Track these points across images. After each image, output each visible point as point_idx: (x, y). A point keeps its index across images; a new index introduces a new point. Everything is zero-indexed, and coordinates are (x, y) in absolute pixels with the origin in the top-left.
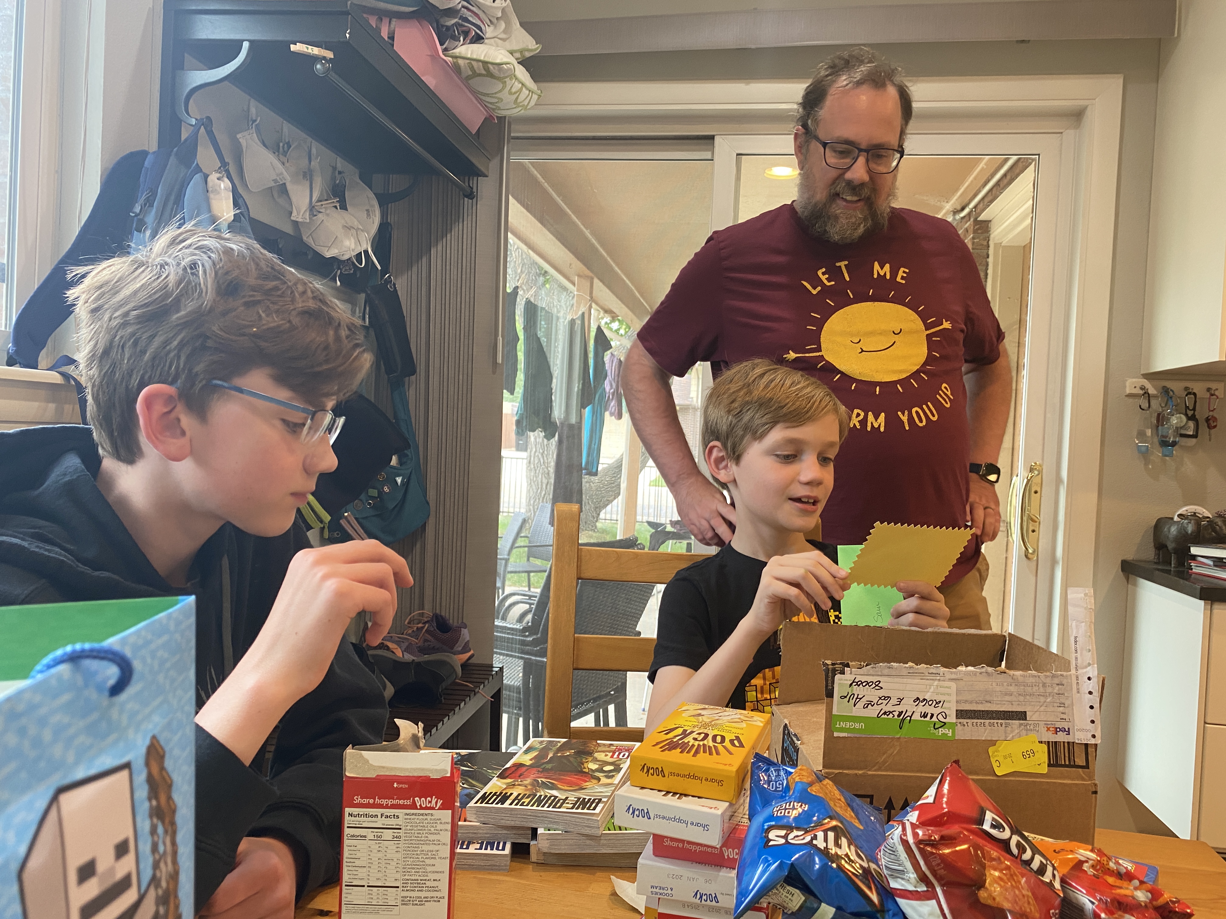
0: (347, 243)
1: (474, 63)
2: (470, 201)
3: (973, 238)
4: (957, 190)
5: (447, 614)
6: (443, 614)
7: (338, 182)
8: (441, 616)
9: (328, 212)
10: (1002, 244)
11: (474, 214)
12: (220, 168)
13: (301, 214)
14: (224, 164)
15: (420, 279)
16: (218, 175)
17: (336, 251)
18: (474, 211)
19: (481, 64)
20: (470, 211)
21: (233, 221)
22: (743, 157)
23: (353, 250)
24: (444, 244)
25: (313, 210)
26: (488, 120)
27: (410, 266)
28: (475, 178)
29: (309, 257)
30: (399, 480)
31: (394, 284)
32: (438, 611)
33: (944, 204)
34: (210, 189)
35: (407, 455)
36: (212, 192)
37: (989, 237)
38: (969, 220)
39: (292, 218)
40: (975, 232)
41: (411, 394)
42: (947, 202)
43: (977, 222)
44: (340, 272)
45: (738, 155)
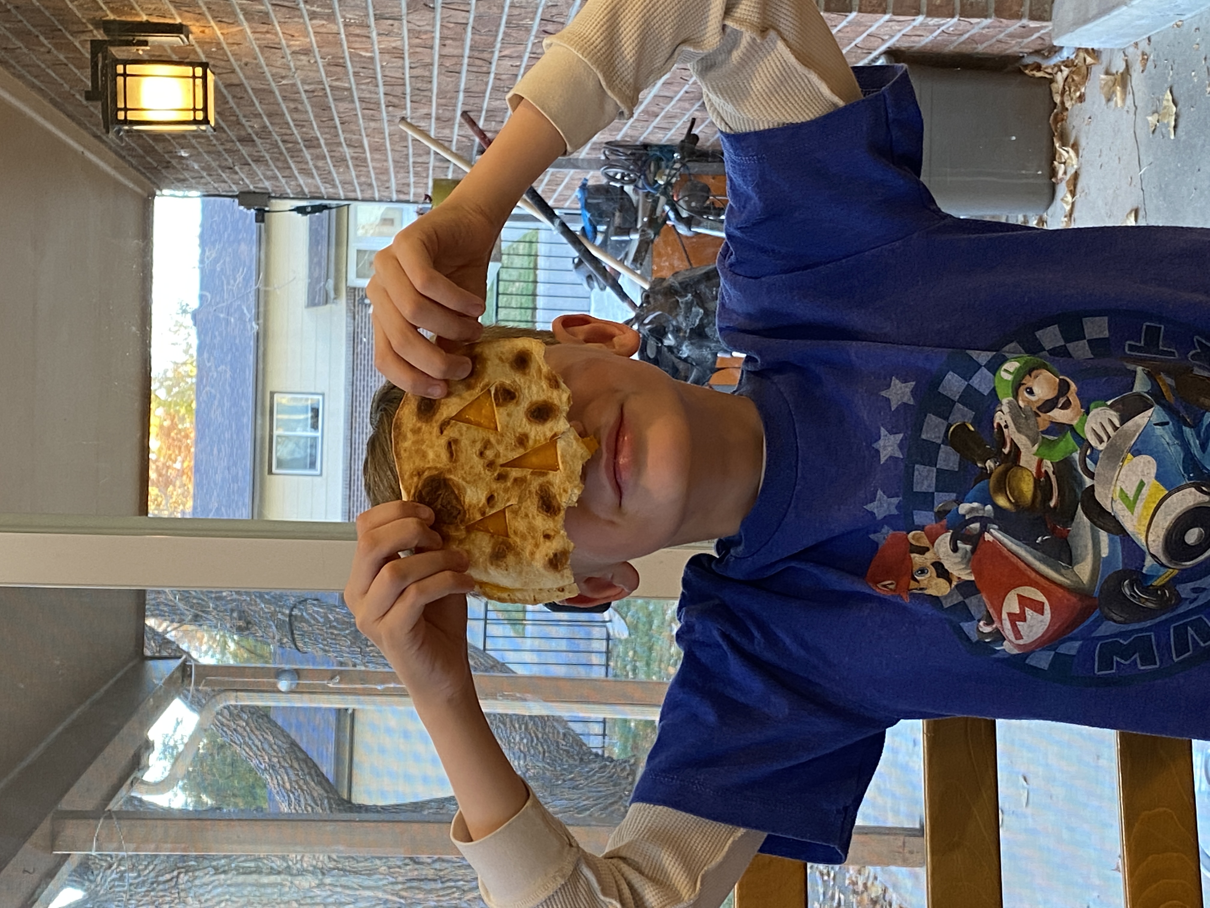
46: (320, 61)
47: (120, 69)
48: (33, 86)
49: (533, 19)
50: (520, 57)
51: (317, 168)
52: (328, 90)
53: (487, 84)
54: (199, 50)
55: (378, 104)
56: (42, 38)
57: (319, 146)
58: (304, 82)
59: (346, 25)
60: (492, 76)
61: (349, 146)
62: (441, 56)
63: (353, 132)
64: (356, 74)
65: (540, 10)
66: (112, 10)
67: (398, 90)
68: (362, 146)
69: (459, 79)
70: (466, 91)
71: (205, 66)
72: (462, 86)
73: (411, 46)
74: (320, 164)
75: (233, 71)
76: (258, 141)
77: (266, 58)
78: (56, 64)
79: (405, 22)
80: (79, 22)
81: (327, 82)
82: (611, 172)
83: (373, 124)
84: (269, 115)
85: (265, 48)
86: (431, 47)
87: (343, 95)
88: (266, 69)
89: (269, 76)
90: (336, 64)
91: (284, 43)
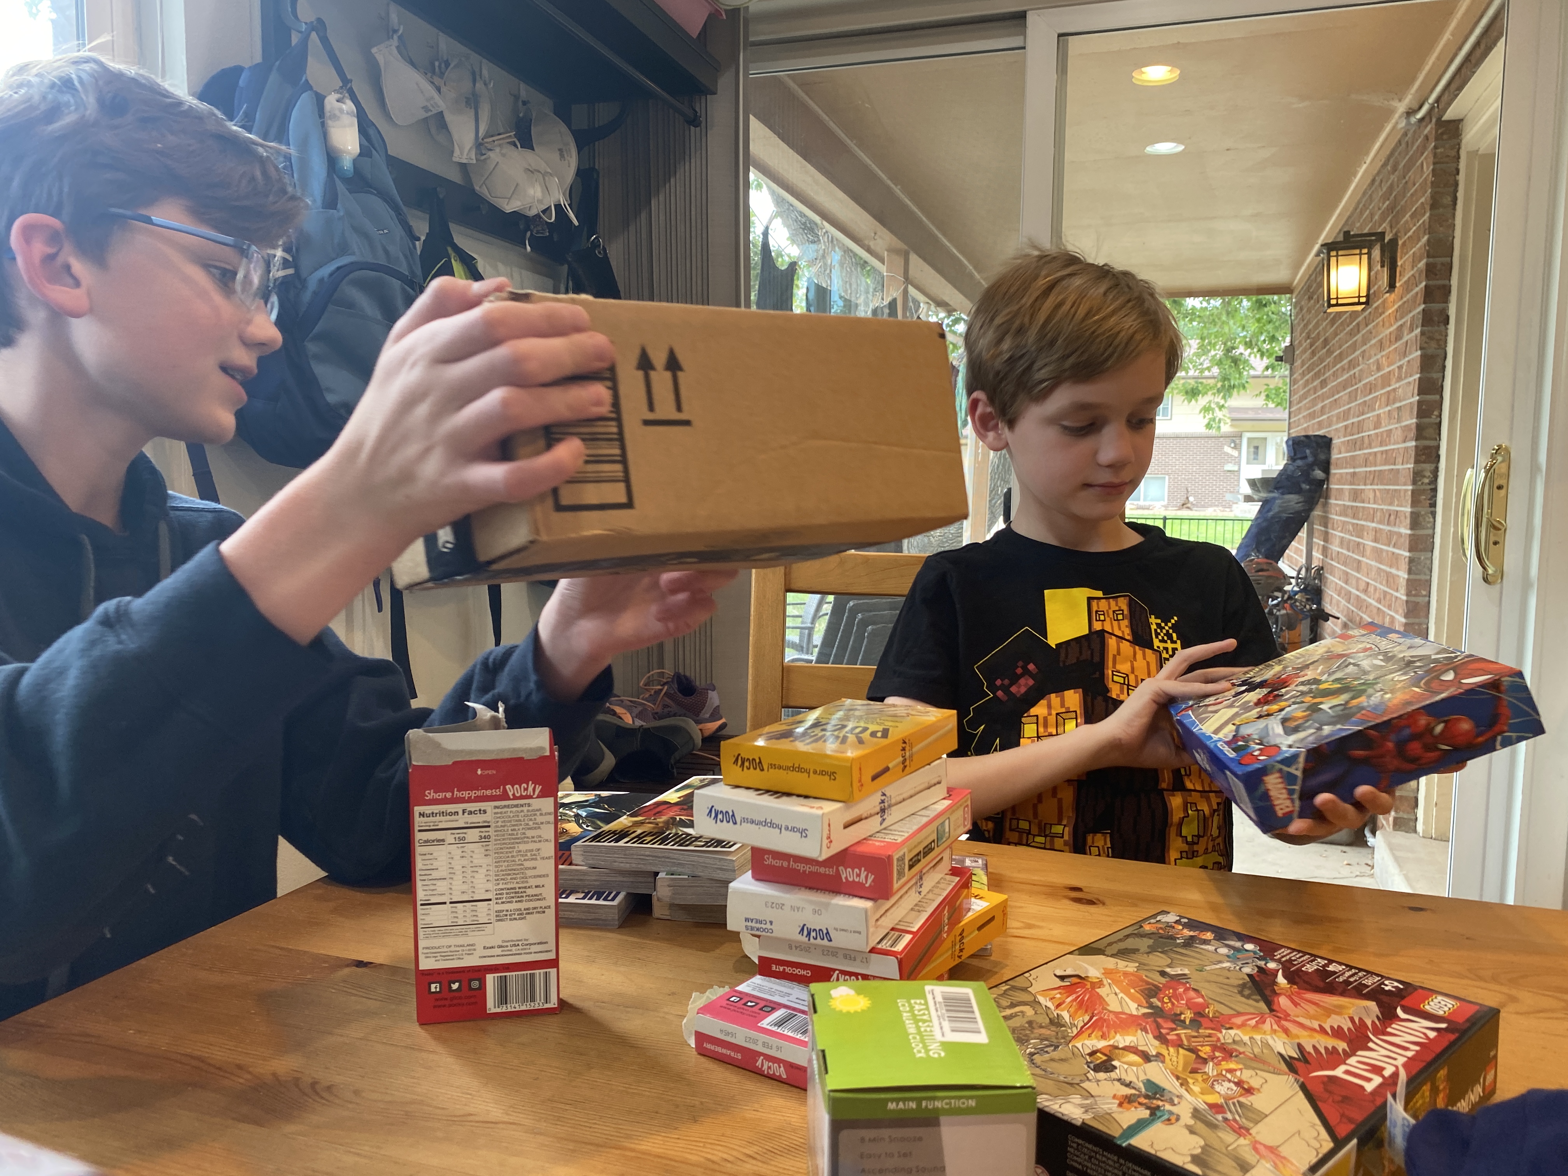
0: (531, 192)
2: (698, 129)
3: (1436, 147)
5: (693, 674)
6: (688, 674)
7: (521, 115)
8: (685, 676)
9: (504, 150)
10: (1480, 152)
11: (704, 148)
12: (341, 87)
13: (465, 153)
14: (345, 81)
15: (638, 243)
16: (338, 96)
17: (519, 204)
18: (704, 144)
20: (698, 144)
21: (360, 153)
22: (1069, 38)
23: (540, 201)
24: (667, 191)
25: (480, 146)
26: (713, 18)
27: (626, 225)
28: (703, 98)
29: (486, 213)
31: (604, 249)
32: (681, 671)
33: (1395, 103)
34: (327, 114)
36: (330, 117)
37: (1459, 144)
38: (1431, 121)
39: (454, 159)
40: (1438, 138)
42: (1400, 100)
43: (1441, 123)
44: (529, 234)
45: (1060, 35)
46: (1373, 378)
47: (1365, 251)
48: (1359, 203)
49: (1398, 506)
50: (1375, 503)
51: (1309, 391)
52: (1355, 387)
53: (1359, 485)
54: (1380, 301)
55: (1347, 420)
56: (1387, 203)
57: (1322, 388)
58: (1361, 370)
59: (1394, 390)
60: (1363, 487)
61: (1323, 407)
62: (1375, 453)
63: (1330, 407)
64: (1365, 402)
65: (1403, 509)
66: (1405, 242)
67: (1355, 430)
68: (1322, 415)
69: (1361, 467)
70: (1354, 473)
71: (1367, 303)
72: (1357, 470)
73: (1382, 433)
74: (1312, 392)
75: (1367, 325)
76: (1325, 350)
77: (1375, 345)
78: (1372, 215)
79: (1397, 426)
80: (1398, 223)
81: (1360, 385)
82: (1303, 572)
83: (1335, 419)
84: (1341, 354)
85: (1381, 342)
86: (1381, 446)
87: (1352, 397)
88: (1368, 345)
89: (1364, 348)
90: (1371, 388)
91: (1384, 353)
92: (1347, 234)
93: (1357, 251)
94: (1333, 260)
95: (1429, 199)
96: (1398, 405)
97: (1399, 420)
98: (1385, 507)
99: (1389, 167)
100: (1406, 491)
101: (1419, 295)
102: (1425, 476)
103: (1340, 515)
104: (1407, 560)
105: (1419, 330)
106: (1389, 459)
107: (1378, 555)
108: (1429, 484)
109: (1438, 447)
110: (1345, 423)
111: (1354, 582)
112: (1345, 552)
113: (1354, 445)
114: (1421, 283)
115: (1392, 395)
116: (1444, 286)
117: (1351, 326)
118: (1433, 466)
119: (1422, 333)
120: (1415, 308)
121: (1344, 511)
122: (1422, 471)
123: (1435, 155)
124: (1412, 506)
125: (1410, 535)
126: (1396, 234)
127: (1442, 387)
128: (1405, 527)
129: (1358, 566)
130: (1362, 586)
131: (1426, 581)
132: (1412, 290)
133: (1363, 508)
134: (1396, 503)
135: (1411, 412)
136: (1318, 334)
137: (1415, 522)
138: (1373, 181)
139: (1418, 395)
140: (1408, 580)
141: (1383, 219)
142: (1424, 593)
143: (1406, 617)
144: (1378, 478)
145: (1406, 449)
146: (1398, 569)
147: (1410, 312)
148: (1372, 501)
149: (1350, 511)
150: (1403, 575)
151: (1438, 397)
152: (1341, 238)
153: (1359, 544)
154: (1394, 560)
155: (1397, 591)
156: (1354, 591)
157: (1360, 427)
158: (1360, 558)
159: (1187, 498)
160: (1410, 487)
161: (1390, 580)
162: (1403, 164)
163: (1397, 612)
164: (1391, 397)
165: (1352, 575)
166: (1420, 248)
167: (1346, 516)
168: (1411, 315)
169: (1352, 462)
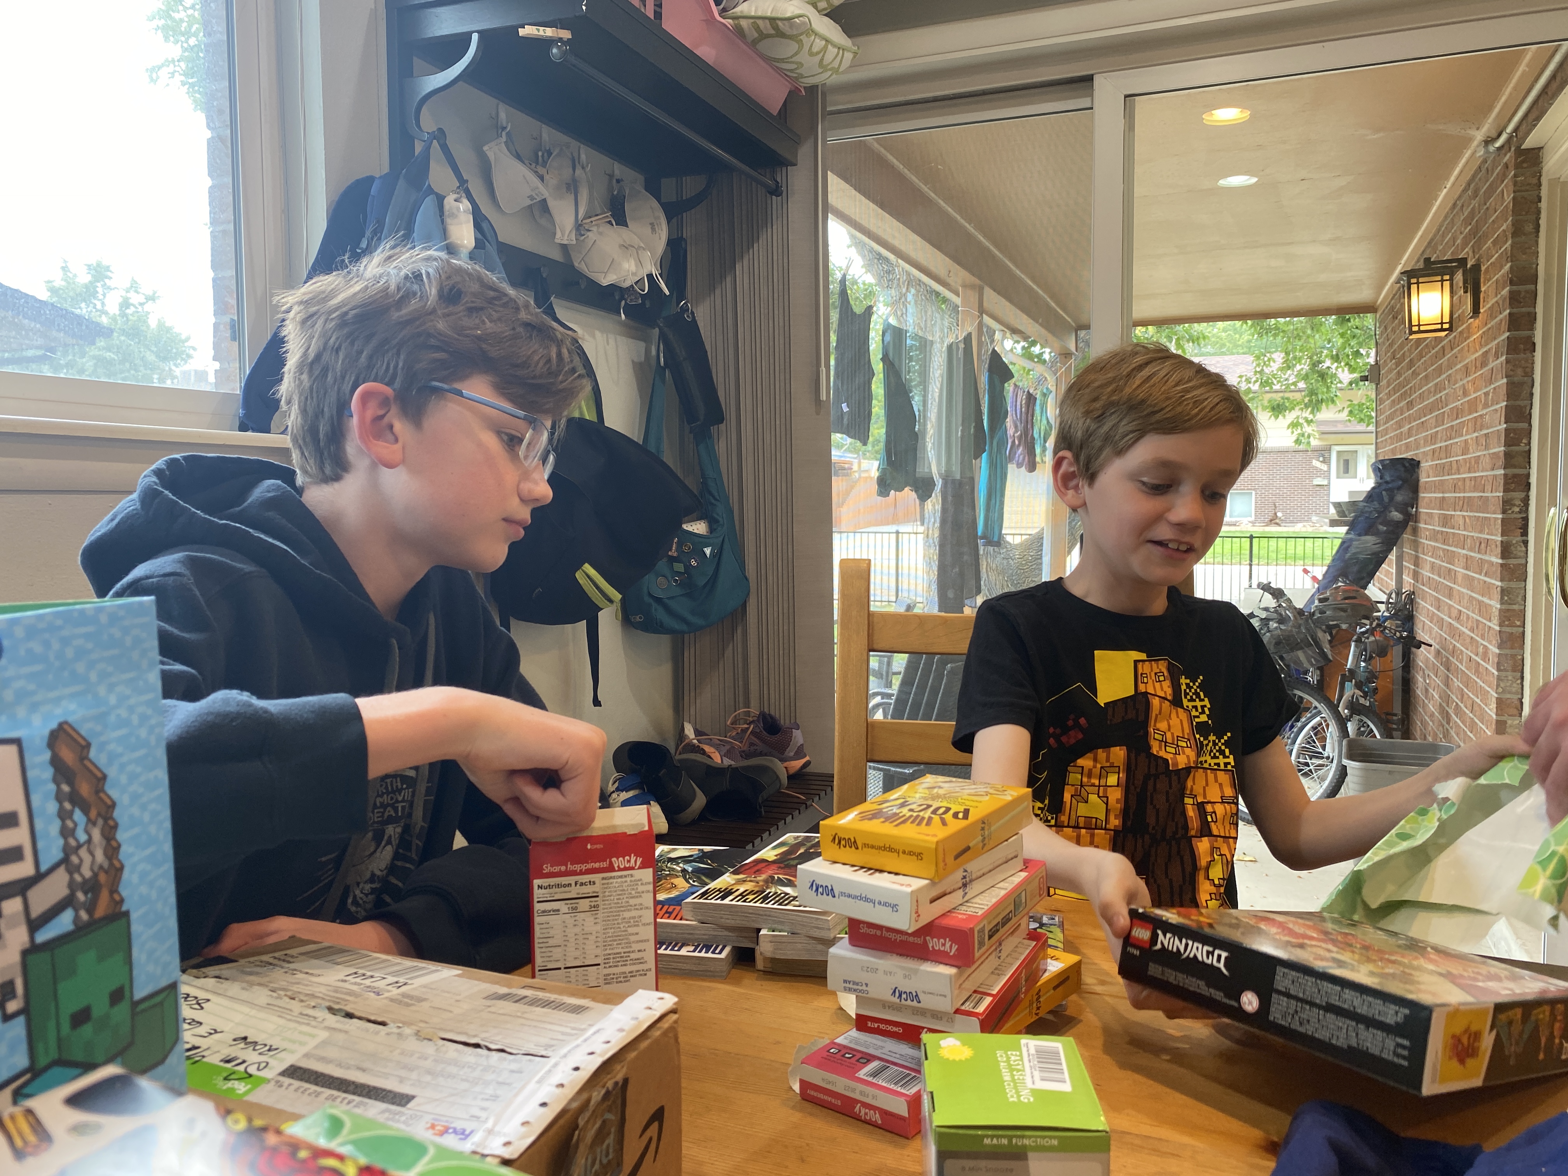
0: (626, 265)
1: (760, 22)
2: (779, 198)
3: (1515, 176)
4: (1491, 108)
5: (777, 712)
6: (772, 712)
7: (615, 193)
8: (769, 714)
9: (601, 229)
10: (1561, 180)
11: (785, 215)
12: (458, 188)
13: (566, 235)
14: (462, 181)
15: (724, 303)
16: (455, 196)
17: (615, 277)
18: (785, 211)
19: (767, 21)
21: (475, 248)
22: (1137, 98)
23: (634, 274)
24: (751, 256)
25: (579, 228)
26: (793, 94)
27: (712, 289)
28: (784, 169)
29: (583, 287)
30: (708, 551)
31: (693, 313)
32: (765, 709)
33: (1473, 132)
34: (446, 214)
35: (717, 521)
36: (449, 216)
37: (1540, 173)
38: (1510, 150)
39: (556, 241)
40: (1517, 166)
41: (721, 448)
42: (1478, 129)
43: (1520, 152)
44: (623, 303)
45: (1126, 96)
46: (1459, 403)
47: (1447, 277)
48: (1441, 226)
49: (1488, 534)
50: (1465, 530)
51: (1395, 411)
52: (1442, 411)
53: (1448, 510)
54: (1465, 326)
55: (1435, 444)
56: (1470, 227)
57: (1408, 410)
58: (1447, 394)
59: (1481, 416)
60: (1453, 513)
61: (1409, 430)
62: (1464, 479)
63: (1418, 429)
64: (1452, 426)
65: (1493, 537)
66: (1487, 268)
67: (1443, 455)
68: (1408, 438)
69: (1451, 492)
70: (1443, 498)
71: (1450, 329)
72: (1446, 495)
73: (1470, 459)
74: (1398, 413)
75: (1452, 349)
76: (1411, 371)
77: (1460, 369)
78: (1454, 239)
79: (1484, 453)
80: (1480, 249)
81: (1447, 409)
82: (1394, 596)
83: (1422, 442)
84: (1426, 376)
85: (1466, 367)
86: (1469, 472)
87: (1439, 421)
88: (1454, 369)
89: (1450, 372)
90: (1458, 413)
91: (1470, 378)
92: (1427, 261)
93: (1439, 278)
94: (1414, 288)
95: (1510, 226)
96: (1485, 432)
97: (1487, 447)
98: (1476, 535)
99: (1470, 192)
100: (1496, 519)
101: (1503, 323)
102: (1514, 505)
103: (1430, 540)
104: (1499, 589)
105: (1504, 357)
106: (1478, 484)
107: (1469, 582)
108: (1520, 512)
109: (1528, 476)
110: (1433, 447)
111: (1446, 608)
112: (1436, 577)
113: (1442, 470)
114: (1505, 310)
115: (1479, 419)
116: (1529, 314)
117: (1436, 349)
118: (1523, 495)
119: (1508, 361)
120: (1500, 335)
121: (1434, 535)
122: (1512, 499)
123: (1515, 184)
124: (1502, 535)
125: (1502, 565)
126: (1478, 259)
127: (1530, 415)
128: (1496, 556)
129: (1450, 593)
130: (1455, 613)
131: (1521, 611)
132: (1496, 317)
133: (1454, 534)
134: (1487, 531)
135: (1499, 439)
136: (1404, 354)
137: (1506, 551)
138: (1455, 205)
139: (1506, 423)
140: (1500, 610)
141: (1465, 244)
142: (1518, 623)
143: (1500, 647)
144: (1467, 504)
145: (1495, 476)
146: (1490, 599)
147: (1495, 339)
148: (1462, 527)
149: (1439, 536)
150: (1495, 605)
151: (1525, 425)
152: (1421, 265)
153: (1450, 570)
154: (1486, 589)
155: (1490, 621)
156: (1446, 618)
157: (1447, 451)
158: (1452, 585)
159: (1276, 514)
160: (1500, 516)
161: (1482, 609)
162: (1483, 190)
163: (1490, 642)
164: (1478, 423)
165: (1444, 601)
166: (1503, 276)
167: (1436, 541)
168: (1496, 342)
169: (1440, 486)
